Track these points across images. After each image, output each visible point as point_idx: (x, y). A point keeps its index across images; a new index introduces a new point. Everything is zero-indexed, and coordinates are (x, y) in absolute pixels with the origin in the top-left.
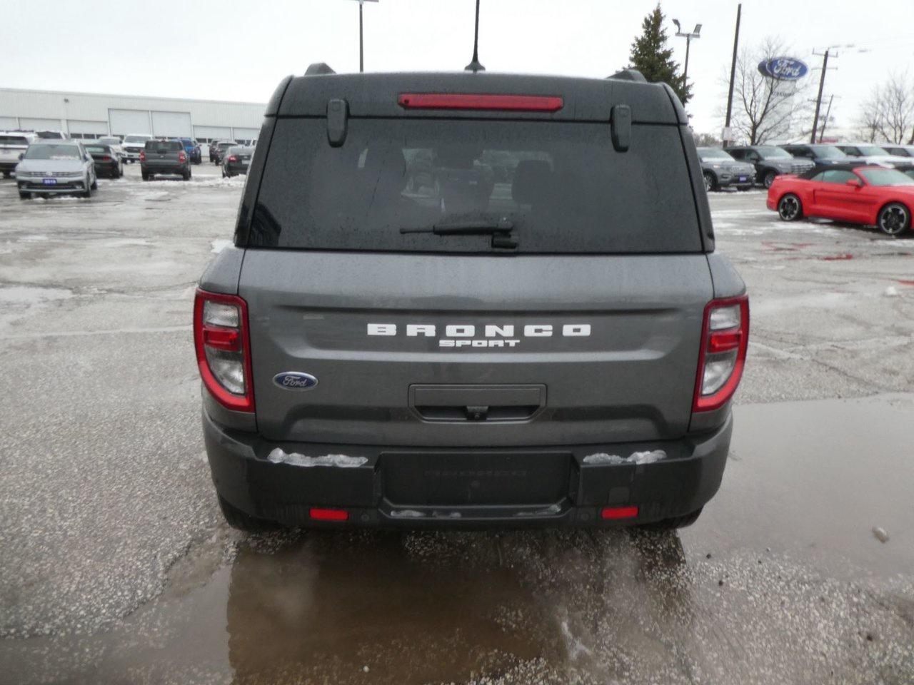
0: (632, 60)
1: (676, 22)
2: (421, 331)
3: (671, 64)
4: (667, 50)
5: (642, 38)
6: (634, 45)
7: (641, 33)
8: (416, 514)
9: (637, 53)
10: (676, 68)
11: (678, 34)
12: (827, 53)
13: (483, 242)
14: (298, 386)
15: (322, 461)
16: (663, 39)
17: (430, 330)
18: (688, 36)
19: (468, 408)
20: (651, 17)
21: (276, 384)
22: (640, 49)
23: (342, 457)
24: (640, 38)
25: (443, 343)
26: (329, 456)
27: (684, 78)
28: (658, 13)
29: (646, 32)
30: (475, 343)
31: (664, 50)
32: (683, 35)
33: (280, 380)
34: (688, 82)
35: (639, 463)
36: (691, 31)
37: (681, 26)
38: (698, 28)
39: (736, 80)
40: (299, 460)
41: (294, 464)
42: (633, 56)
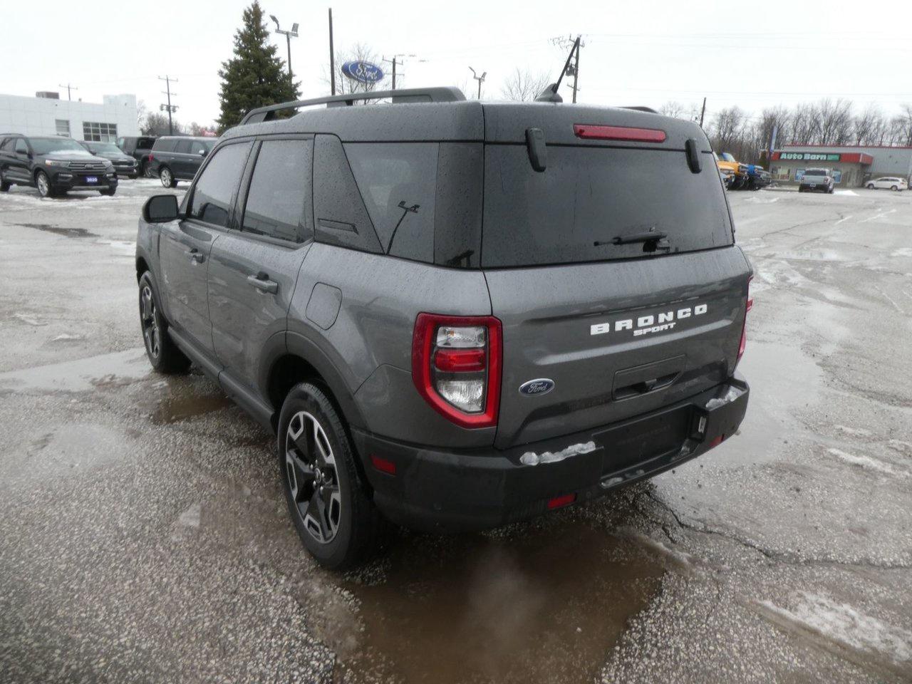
0: (237, 52)
1: (274, 19)
2: (624, 325)
3: (277, 60)
4: (272, 46)
5: (245, 32)
6: (236, 37)
7: (242, 26)
8: (619, 480)
9: (240, 46)
10: (282, 64)
11: (278, 31)
12: (394, 60)
13: (639, 249)
14: (540, 391)
15: (568, 452)
16: (266, 34)
17: (629, 324)
18: (287, 34)
19: (647, 382)
20: (250, 10)
21: (525, 395)
22: (243, 41)
23: (580, 445)
24: (242, 31)
25: (637, 333)
26: (570, 448)
27: (290, 76)
28: (256, 6)
29: (247, 25)
30: (653, 330)
31: (268, 45)
32: (283, 32)
33: (525, 390)
34: (294, 81)
35: (732, 400)
36: (289, 29)
37: (279, 23)
38: (295, 27)
39: (336, 80)
40: (551, 458)
41: (549, 462)
42: (237, 48)
